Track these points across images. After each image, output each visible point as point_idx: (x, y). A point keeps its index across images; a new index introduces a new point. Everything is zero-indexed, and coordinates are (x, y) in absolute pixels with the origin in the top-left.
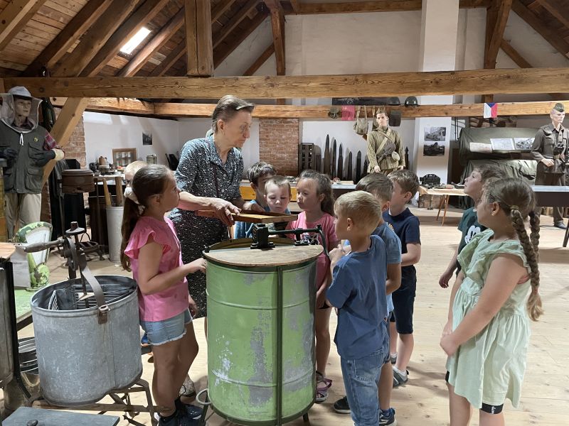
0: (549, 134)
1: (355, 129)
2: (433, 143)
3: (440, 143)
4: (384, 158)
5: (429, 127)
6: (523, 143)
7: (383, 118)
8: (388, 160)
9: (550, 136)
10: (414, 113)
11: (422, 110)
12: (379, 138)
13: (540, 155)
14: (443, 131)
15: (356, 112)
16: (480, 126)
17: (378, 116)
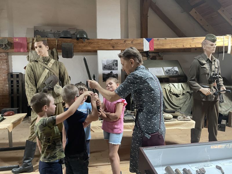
0: (204, 64)
3: (114, 72)
5: (106, 60)
7: (40, 47)
9: (204, 66)
10: (84, 46)
11: (92, 43)
12: (38, 70)
13: (197, 84)
14: (115, 63)
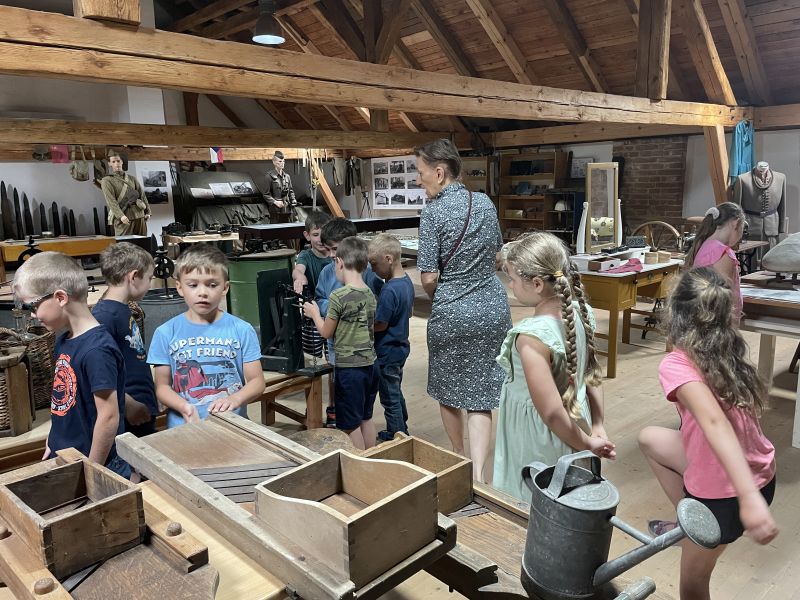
0: (276, 179)
1: (72, 173)
2: (154, 189)
3: (162, 189)
4: (129, 207)
5: (147, 171)
6: (239, 187)
8: (134, 209)
12: (118, 185)
13: (271, 198)
14: (162, 176)
15: (70, 153)
16: (192, 170)
17: (112, 159)
